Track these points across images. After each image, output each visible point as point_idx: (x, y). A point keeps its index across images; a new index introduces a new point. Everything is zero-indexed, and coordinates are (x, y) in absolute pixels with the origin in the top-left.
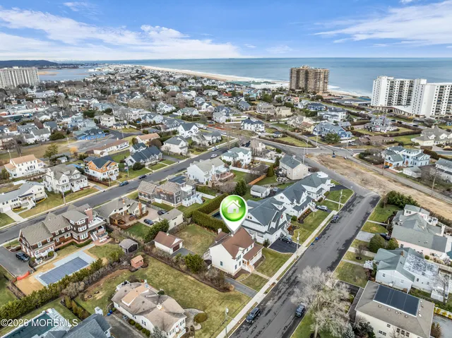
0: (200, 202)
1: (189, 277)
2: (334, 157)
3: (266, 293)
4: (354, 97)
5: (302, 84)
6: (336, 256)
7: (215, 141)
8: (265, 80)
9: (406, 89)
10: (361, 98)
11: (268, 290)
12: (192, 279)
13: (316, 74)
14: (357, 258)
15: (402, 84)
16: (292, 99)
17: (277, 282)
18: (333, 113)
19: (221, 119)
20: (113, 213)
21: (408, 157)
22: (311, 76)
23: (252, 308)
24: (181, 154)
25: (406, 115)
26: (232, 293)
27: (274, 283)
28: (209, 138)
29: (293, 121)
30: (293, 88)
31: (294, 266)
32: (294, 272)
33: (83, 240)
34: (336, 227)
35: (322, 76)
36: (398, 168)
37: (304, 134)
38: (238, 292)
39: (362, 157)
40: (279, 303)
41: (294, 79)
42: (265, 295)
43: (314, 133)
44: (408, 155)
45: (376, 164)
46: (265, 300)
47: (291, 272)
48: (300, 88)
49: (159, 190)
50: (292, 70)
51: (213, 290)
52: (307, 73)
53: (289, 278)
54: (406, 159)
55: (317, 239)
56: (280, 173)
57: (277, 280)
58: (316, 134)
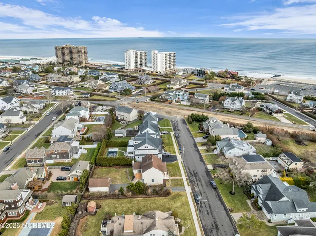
0: (85, 152)
1: (138, 198)
2: (137, 103)
3: (189, 185)
4: (109, 65)
5: (67, 58)
6: (197, 153)
7: (42, 108)
8: (31, 57)
9: (143, 57)
10: (113, 65)
11: (188, 183)
12: (142, 198)
13: (78, 50)
14: (207, 151)
15: (141, 54)
16: (72, 69)
17: (187, 178)
18: (111, 76)
19: (28, 90)
20: (27, 182)
21: (179, 95)
22: (74, 51)
23: (191, 196)
24: (23, 123)
25: (150, 72)
26: (173, 194)
27: (187, 179)
28: (37, 106)
29: (89, 84)
30: (61, 61)
31: (185, 167)
32: (189, 169)
33: (22, 214)
34: (181, 139)
35: (83, 52)
36: (177, 102)
37: (103, 92)
38: (176, 192)
39: (153, 99)
40: (200, 187)
41: (60, 55)
42: (190, 187)
43: (110, 90)
44: (179, 93)
45: (164, 102)
46: (193, 189)
47: (187, 170)
48: (67, 61)
49: (50, 152)
50: (56, 48)
51: (161, 198)
52: (70, 50)
53: (191, 174)
54: (178, 96)
55: (180, 149)
56: (119, 118)
57: (186, 176)
58: (112, 91)
